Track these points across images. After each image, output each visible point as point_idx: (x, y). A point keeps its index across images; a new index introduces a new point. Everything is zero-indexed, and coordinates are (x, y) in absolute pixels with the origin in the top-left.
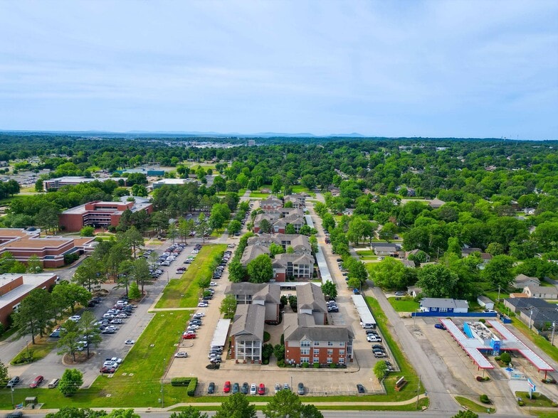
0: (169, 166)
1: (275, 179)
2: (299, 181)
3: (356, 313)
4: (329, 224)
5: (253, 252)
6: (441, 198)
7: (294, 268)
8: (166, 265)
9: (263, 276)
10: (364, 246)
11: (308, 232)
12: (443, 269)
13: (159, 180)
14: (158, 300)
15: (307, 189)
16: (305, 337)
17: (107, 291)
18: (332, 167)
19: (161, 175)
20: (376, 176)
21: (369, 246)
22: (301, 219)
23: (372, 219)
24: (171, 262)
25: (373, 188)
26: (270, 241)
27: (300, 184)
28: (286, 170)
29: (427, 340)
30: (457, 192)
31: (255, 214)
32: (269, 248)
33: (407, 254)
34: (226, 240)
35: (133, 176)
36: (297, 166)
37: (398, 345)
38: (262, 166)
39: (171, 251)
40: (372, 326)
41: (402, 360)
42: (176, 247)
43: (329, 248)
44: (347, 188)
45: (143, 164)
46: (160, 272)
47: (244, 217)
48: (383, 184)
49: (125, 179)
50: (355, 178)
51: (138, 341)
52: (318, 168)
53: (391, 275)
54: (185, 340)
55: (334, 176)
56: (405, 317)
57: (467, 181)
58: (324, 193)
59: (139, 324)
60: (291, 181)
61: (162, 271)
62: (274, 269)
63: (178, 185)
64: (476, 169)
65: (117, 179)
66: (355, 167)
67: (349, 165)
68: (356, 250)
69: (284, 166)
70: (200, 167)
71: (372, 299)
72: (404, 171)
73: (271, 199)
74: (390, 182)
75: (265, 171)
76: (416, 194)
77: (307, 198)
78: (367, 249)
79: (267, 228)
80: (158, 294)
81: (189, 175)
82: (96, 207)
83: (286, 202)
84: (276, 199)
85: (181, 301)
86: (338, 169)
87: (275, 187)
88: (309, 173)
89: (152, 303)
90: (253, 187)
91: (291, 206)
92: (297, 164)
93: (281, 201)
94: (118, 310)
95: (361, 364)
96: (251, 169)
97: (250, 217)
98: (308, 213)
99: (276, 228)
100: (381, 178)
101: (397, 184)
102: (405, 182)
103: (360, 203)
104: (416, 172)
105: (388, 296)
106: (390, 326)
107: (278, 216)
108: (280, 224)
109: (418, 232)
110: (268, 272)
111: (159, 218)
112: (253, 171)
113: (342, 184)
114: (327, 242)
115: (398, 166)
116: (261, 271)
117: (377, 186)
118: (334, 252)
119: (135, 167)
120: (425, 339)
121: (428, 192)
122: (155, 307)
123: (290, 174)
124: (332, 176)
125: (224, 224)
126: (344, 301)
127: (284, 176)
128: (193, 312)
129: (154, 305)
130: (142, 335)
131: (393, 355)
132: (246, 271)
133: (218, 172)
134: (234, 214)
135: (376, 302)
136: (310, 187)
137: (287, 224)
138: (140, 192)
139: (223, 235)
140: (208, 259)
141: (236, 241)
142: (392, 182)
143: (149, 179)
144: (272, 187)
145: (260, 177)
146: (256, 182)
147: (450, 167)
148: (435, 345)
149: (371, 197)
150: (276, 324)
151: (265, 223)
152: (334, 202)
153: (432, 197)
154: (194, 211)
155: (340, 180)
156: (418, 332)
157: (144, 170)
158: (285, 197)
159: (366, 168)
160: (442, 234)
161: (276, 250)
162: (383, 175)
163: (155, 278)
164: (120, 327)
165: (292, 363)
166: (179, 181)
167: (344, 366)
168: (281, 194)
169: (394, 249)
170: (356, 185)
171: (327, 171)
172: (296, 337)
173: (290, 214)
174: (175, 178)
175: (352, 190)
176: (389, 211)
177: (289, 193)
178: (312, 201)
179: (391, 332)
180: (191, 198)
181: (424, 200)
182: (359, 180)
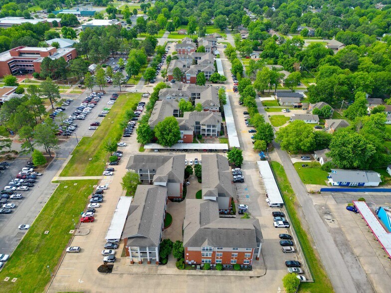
0: (101, 6)
1: (191, 19)
2: (212, 21)
3: (261, 184)
4: (238, 71)
5: (162, 109)
6: (339, 39)
7: (202, 127)
8: (81, 119)
9: (170, 141)
10: (269, 95)
11: (218, 79)
12: (359, 141)
13: (89, 20)
14: (65, 164)
15: (219, 29)
16: (206, 242)
17: (17, 153)
18: (242, 7)
19: (92, 15)
20: (281, 16)
21: (274, 94)
22: (212, 66)
23: (276, 63)
24: (86, 115)
25: (277, 28)
26: (181, 94)
27: (213, 24)
28: (201, 10)
29: (340, 229)
30: (355, 34)
31: (170, 59)
32: (178, 104)
33: (311, 106)
34: (141, 88)
35: (66, 16)
36: (212, 6)
37: (309, 236)
38: (181, 6)
39: (89, 101)
40: (279, 205)
41: (314, 262)
42: (93, 97)
43: (237, 97)
44: (255, 31)
45: (78, 4)
46: (73, 128)
47: (160, 61)
48: (287, 24)
49: (58, 20)
50: (262, 18)
51: (33, 226)
52: (230, 8)
53: (301, 141)
54: (82, 224)
55: (244, 16)
56: (313, 193)
57: (361, 20)
58: (234, 33)
59: (40, 200)
60: (205, 22)
61: (76, 126)
62: (182, 131)
63: (104, 27)
64: (367, 8)
65: (51, 20)
66: (261, 6)
67: (256, 4)
68: (262, 99)
69: (199, 6)
70: (127, 7)
71: (278, 164)
72: (304, 10)
73: (186, 42)
74: (293, 22)
75: (182, 12)
76: (315, 34)
77: (219, 40)
78: (272, 98)
79: (179, 76)
80: (67, 157)
81: (117, 16)
82: (21, 54)
83: (200, 44)
84: (190, 43)
85: (88, 166)
86: (247, 8)
87: (191, 29)
88: (221, 13)
89: (58, 170)
90: (171, 29)
91: (203, 50)
92: (211, 3)
93: (194, 44)
94: (22, 180)
95: (268, 265)
96: (171, 8)
97: (165, 61)
98: (218, 56)
99: (189, 76)
100: (285, 18)
101: (299, 24)
102: (306, 22)
103: (266, 46)
104: (314, 12)
105: (295, 160)
106: (299, 206)
107: (191, 61)
108: (191, 72)
109: (326, 85)
110: (175, 136)
111: (77, 67)
112: (172, 12)
113: (250, 25)
114: (235, 90)
115: (300, 5)
116: (168, 135)
117: (281, 26)
118: (242, 103)
119: (71, 7)
120: (337, 226)
121: (327, 32)
122: (61, 175)
123: (204, 14)
124: (241, 16)
125: (142, 69)
126: (250, 167)
127: (199, 16)
128: (97, 182)
129: (60, 172)
130: (40, 217)
131: (303, 251)
132: (154, 133)
133: (143, 12)
134: (152, 57)
135: (282, 170)
136: (222, 28)
137: (199, 71)
138: (69, 34)
139: (140, 82)
140: (122, 112)
141: (151, 89)
142: (295, 23)
143: (80, 19)
144: (188, 27)
145: (177, 18)
146: (174, 24)
147: (345, 6)
148: (349, 238)
149: (276, 39)
150: (179, 201)
151: (177, 70)
152: (243, 45)
153: (329, 37)
154: (117, 54)
155: (248, 20)
156: (329, 217)
157: (78, 10)
158: (199, 39)
159: (271, 7)
160: (348, 85)
161: (184, 107)
162: (286, 14)
163: (67, 135)
164: (20, 203)
165: (192, 264)
166: (106, 22)
167: (249, 268)
168: (196, 35)
169: (298, 100)
170: (263, 26)
171: (237, 11)
172: (196, 241)
173: (203, 59)
174: (103, 19)
175: (259, 32)
176: (292, 55)
177: (203, 35)
178: (223, 43)
179: (299, 214)
180: (112, 42)
181: (322, 41)
182: (265, 20)
